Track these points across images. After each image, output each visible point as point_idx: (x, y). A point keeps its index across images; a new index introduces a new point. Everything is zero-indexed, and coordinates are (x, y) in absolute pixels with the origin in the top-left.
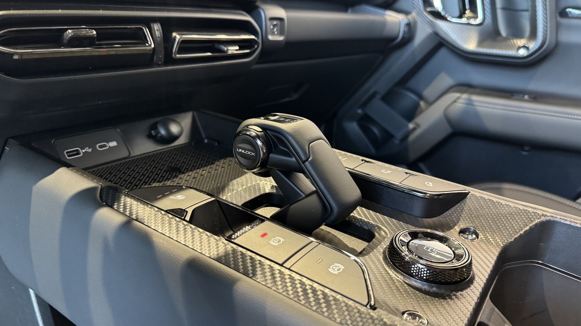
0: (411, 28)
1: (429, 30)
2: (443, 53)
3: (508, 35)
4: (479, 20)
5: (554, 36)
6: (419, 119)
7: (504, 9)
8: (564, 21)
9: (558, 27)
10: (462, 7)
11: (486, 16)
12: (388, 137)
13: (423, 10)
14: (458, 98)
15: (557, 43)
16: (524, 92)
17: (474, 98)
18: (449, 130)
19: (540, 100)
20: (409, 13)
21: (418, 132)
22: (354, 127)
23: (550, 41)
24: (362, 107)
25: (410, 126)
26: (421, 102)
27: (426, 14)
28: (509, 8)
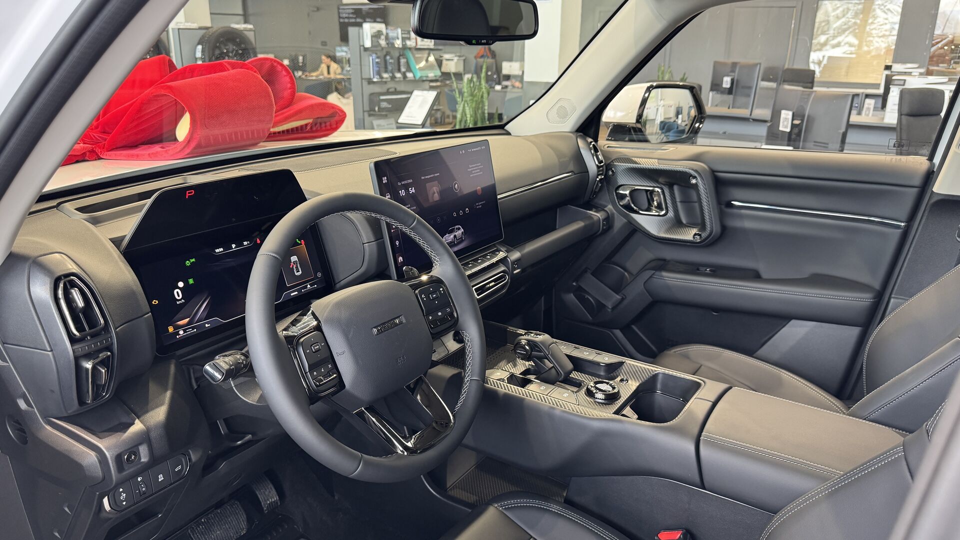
0: (609, 220)
3: (687, 223)
4: (663, 212)
5: (719, 223)
6: (624, 291)
7: (681, 202)
8: (729, 210)
9: (722, 216)
10: (650, 201)
11: (669, 209)
12: (602, 306)
13: (618, 204)
14: (653, 274)
15: (724, 228)
16: (706, 265)
17: (664, 274)
18: (650, 299)
19: (718, 271)
20: (606, 206)
21: (625, 302)
22: (571, 297)
23: (717, 229)
24: (577, 280)
25: (618, 297)
26: (626, 274)
27: (620, 207)
28: (686, 201)
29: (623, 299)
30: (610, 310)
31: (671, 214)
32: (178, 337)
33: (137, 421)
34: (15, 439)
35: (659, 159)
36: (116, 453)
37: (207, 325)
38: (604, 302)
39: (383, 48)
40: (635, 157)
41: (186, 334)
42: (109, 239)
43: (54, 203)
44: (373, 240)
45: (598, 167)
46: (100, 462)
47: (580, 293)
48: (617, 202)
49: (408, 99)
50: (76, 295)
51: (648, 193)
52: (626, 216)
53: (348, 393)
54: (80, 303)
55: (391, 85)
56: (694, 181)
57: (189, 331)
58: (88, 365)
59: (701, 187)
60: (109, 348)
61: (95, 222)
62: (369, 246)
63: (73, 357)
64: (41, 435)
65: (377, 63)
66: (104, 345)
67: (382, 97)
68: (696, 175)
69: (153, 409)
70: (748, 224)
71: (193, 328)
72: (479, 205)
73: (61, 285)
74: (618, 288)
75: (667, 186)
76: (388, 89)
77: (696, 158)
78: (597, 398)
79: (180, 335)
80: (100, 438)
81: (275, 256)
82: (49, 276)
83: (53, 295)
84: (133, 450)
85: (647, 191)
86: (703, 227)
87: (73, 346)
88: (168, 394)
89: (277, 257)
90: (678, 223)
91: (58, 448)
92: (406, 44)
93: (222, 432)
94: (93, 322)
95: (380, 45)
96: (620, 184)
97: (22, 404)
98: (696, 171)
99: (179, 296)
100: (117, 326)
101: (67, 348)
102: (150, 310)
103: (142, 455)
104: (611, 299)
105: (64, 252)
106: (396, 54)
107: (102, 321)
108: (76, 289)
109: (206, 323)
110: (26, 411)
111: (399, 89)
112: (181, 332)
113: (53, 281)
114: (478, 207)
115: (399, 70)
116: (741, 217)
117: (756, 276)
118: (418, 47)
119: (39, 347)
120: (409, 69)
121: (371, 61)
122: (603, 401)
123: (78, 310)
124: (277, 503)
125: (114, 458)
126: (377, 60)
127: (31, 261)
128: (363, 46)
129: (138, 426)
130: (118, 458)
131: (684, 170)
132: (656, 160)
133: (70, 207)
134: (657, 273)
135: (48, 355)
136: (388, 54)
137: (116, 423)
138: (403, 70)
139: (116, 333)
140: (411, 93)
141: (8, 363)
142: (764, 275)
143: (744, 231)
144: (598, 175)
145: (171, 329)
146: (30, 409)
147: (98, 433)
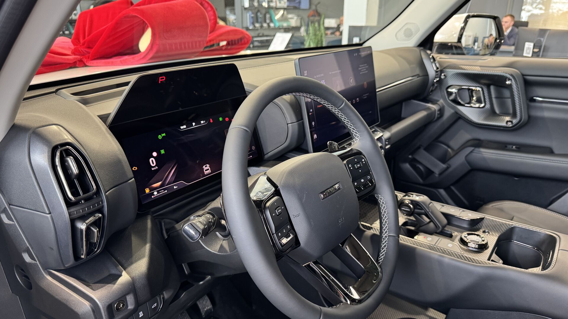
0: (441, 111)
1: (452, 111)
2: (460, 122)
3: (500, 113)
4: (482, 105)
5: (526, 113)
6: (449, 162)
7: (496, 98)
8: (533, 104)
9: (529, 108)
10: (471, 96)
11: (486, 103)
12: (430, 172)
13: (447, 99)
14: (473, 150)
15: (529, 117)
16: (513, 144)
17: (482, 150)
18: (469, 168)
19: (521, 148)
20: (438, 101)
21: (450, 170)
22: (407, 166)
23: (525, 117)
24: (412, 154)
25: (444, 166)
26: (449, 150)
27: (450, 102)
28: (500, 97)
29: (448, 168)
30: (437, 175)
31: (488, 106)
32: (153, 197)
33: (124, 273)
34: (23, 285)
35: (480, 66)
36: (108, 304)
37: (175, 187)
38: (433, 169)
39: (256, 8)
40: (463, 65)
41: (159, 194)
42: (99, 116)
43: (53, 89)
44: (295, 121)
45: (436, 72)
46: (93, 311)
47: (414, 163)
48: (447, 97)
49: (272, 40)
50: (71, 162)
51: (470, 91)
52: (453, 108)
53: (302, 249)
54: (75, 170)
55: (261, 32)
56: (508, 82)
57: (161, 192)
58: (82, 226)
59: (514, 86)
60: (100, 211)
61: (85, 102)
62: (292, 125)
63: (69, 220)
64: (43, 285)
65: (252, 17)
66: (96, 208)
67: (255, 39)
68: (511, 78)
69: (136, 261)
70: (547, 114)
71: (164, 190)
72: (365, 96)
73: (58, 154)
74: (444, 159)
75: (486, 86)
76: (259, 34)
77: (510, 65)
78: (469, 247)
79: (154, 195)
80: (94, 290)
81: (246, 129)
82: (47, 145)
83: (50, 163)
84: (121, 299)
85: (469, 89)
86: (514, 115)
87: (69, 209)
88: (148, 247)
89: (248, 130)
90: (492, 113)
91: (57, 297)
92: (270, 5)
93: (186, 272)
94: (86, 188)
95: (254, 6)
96: (450, 84)
97: (27, 258)
98: (512, 75)
99: (153, 163)
100: (106, 190)
101: (63, 212)
102: (133, 176)
103: (129, 303)
104: (437, 167)
105: (60, 124)
106: (263, 11)
107: (95, 187)
108: (71, 157)
109: (174, 185)
110: (30, 264)
111: (266, 33)
112: (155, 193)
113: (51, 150)
114: (364, 98)
115: (265, 22)
116: (542, 109)
117: (549, 151)
118: (278, 7)
119: (39, 210)
120: (271, 21)
121: (248, 16)
122: (476, 250)
123: (73, 177)
124: (211, 310)
125: (105, 308)
126: (252, 15)
127: (31, 132)
128: (244, 7)
129: (125, 278)
130: (110, 308)
131: (502, 74)
132: (478, 67)
133: (66, 92)
134: (477, 149)
135: (47, 217)
136: (258, 11)
137: (106, 274)
138: (268, 21)
139: (106, 197)
140: (274, 36)
141: (14, 222)
142: (556, 151)
143: (543, 119)
144: (436, 77)
145: (147, 191)
146: (33, 262)
147: (91, 284)
